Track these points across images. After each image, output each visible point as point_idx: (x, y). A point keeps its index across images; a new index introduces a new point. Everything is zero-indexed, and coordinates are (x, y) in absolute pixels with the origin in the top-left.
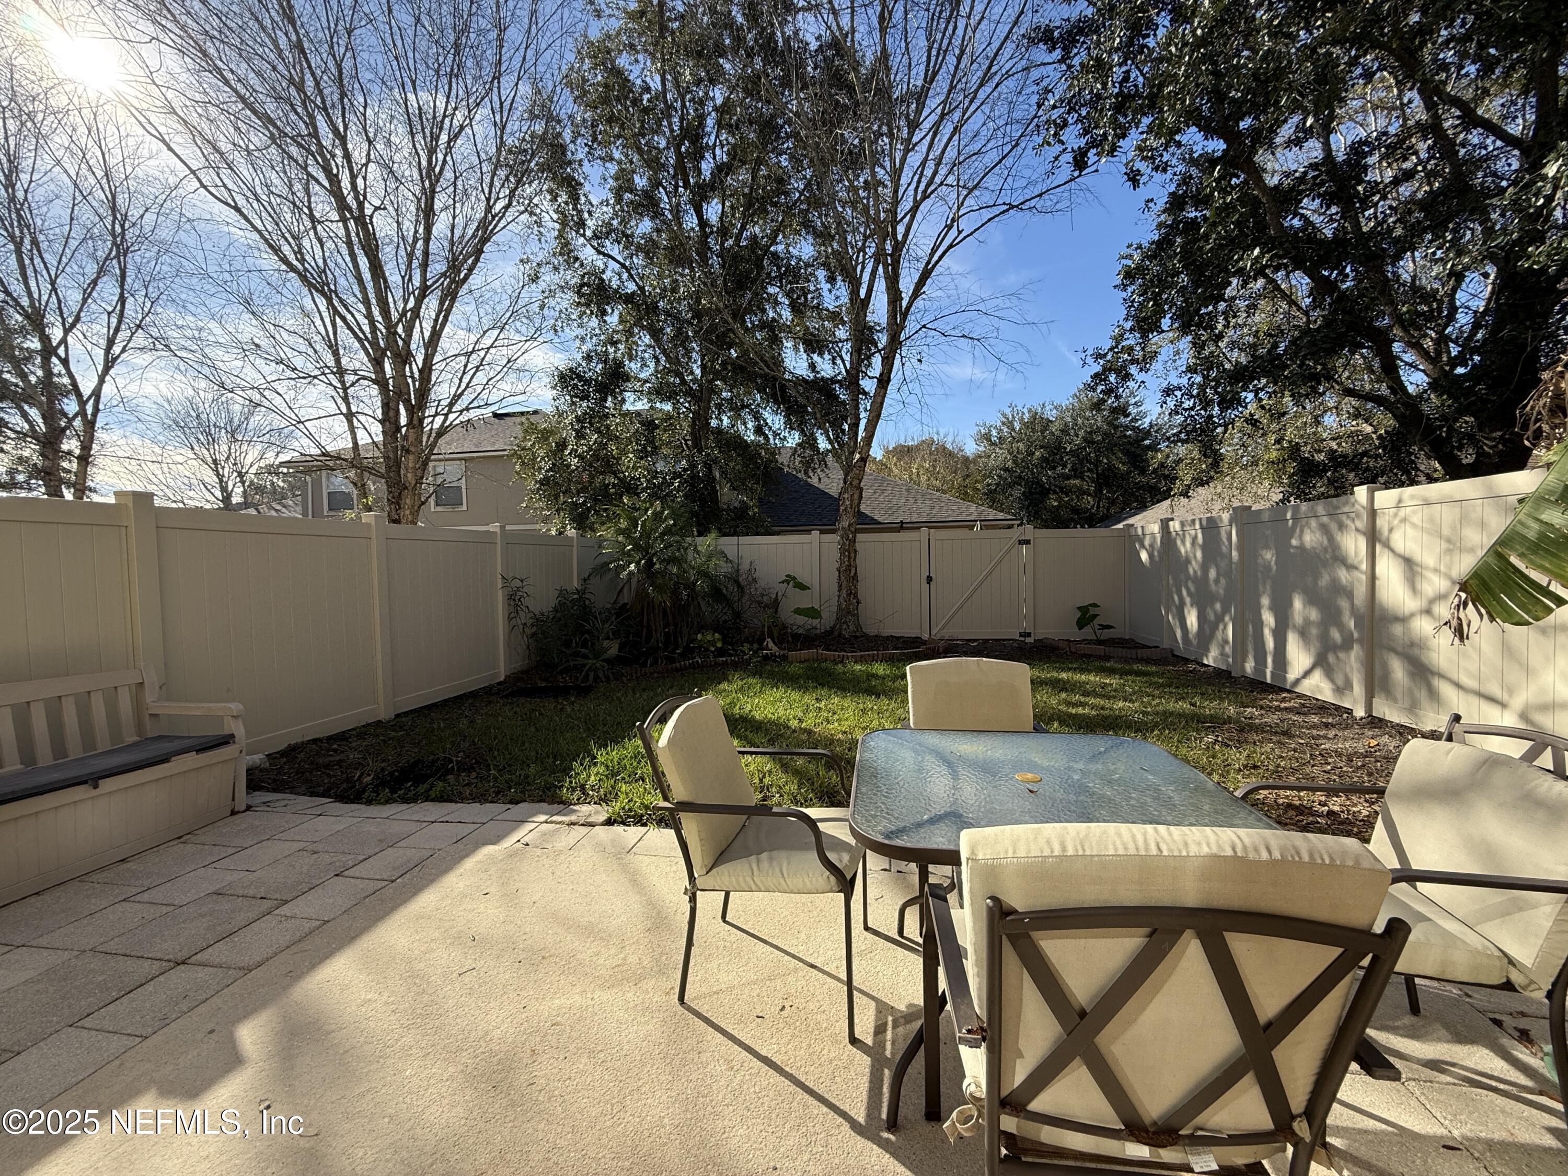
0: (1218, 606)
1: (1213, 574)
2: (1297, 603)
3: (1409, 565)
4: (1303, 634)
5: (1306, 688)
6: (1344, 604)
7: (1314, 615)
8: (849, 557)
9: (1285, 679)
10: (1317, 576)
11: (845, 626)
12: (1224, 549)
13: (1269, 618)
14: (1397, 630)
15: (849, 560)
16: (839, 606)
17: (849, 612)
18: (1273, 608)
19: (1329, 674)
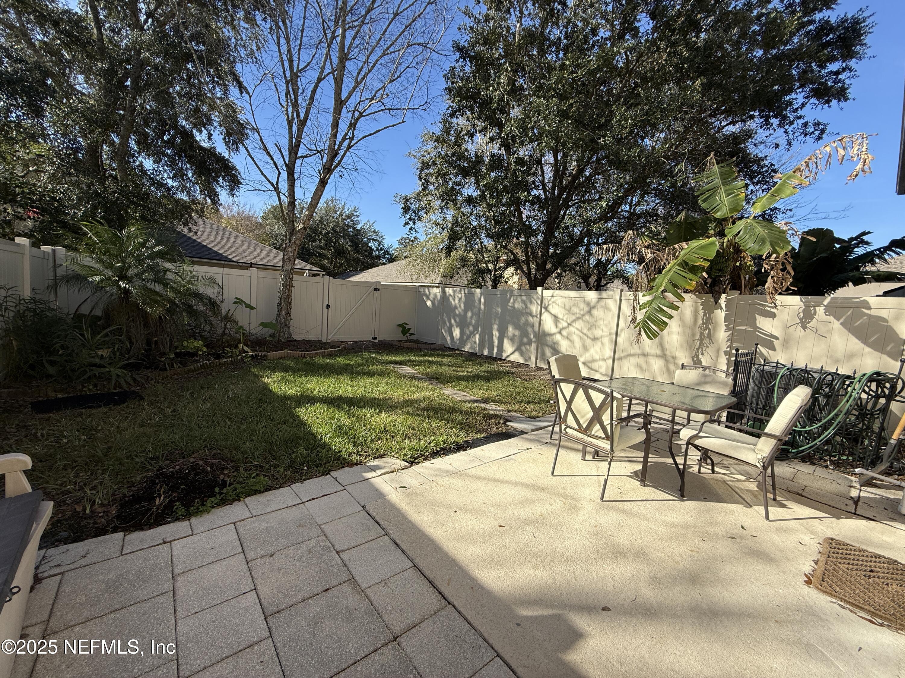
0: (471, 328)
1: (469, 314)
2: (510, 329)
3: (556, 319)
4: (512, 340)
5: (512, 358)
6: (530, 330)
7: (517, 333)
9: (502, 356)
10: (519, 319)
12: (476, 304)
13: (496, 334)
14: (548, 338)
18: (499, 330)
19: (522, 354)
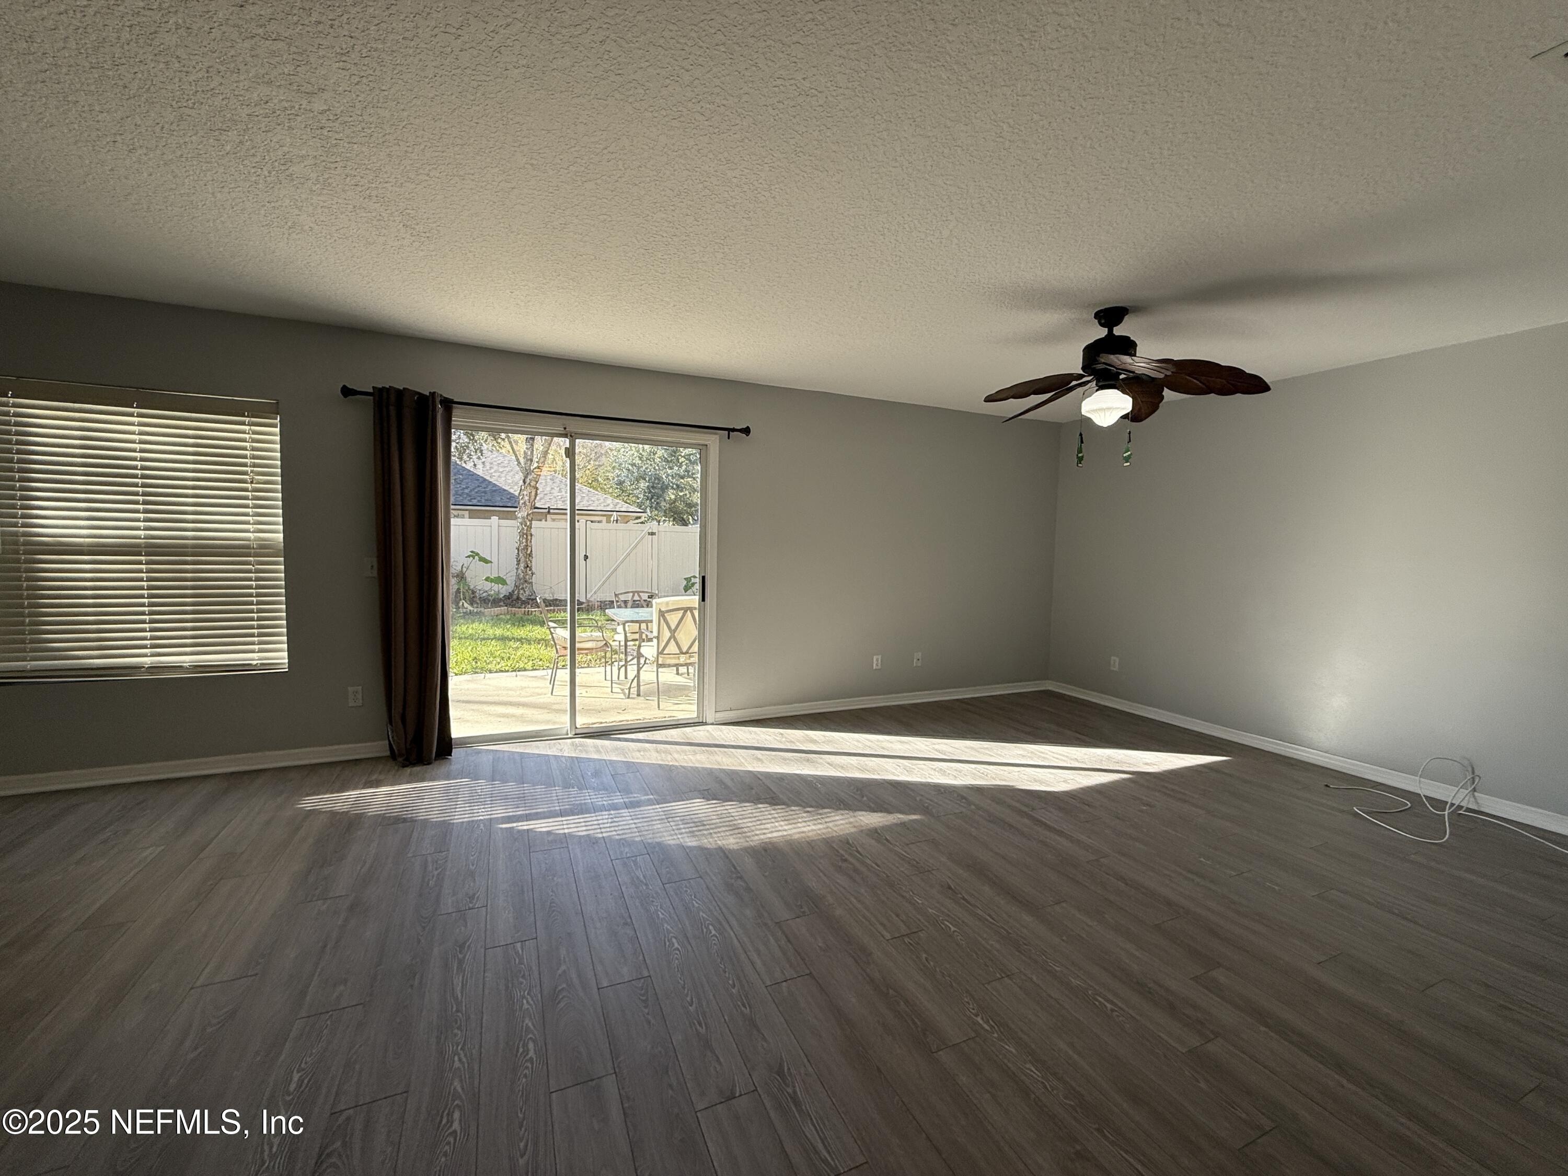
8: (527, 539)
11: (522, 592)
15: (527, 542)
16: (518, 576)
17: (526, 581)
